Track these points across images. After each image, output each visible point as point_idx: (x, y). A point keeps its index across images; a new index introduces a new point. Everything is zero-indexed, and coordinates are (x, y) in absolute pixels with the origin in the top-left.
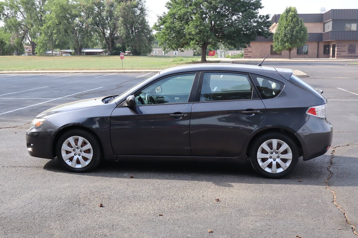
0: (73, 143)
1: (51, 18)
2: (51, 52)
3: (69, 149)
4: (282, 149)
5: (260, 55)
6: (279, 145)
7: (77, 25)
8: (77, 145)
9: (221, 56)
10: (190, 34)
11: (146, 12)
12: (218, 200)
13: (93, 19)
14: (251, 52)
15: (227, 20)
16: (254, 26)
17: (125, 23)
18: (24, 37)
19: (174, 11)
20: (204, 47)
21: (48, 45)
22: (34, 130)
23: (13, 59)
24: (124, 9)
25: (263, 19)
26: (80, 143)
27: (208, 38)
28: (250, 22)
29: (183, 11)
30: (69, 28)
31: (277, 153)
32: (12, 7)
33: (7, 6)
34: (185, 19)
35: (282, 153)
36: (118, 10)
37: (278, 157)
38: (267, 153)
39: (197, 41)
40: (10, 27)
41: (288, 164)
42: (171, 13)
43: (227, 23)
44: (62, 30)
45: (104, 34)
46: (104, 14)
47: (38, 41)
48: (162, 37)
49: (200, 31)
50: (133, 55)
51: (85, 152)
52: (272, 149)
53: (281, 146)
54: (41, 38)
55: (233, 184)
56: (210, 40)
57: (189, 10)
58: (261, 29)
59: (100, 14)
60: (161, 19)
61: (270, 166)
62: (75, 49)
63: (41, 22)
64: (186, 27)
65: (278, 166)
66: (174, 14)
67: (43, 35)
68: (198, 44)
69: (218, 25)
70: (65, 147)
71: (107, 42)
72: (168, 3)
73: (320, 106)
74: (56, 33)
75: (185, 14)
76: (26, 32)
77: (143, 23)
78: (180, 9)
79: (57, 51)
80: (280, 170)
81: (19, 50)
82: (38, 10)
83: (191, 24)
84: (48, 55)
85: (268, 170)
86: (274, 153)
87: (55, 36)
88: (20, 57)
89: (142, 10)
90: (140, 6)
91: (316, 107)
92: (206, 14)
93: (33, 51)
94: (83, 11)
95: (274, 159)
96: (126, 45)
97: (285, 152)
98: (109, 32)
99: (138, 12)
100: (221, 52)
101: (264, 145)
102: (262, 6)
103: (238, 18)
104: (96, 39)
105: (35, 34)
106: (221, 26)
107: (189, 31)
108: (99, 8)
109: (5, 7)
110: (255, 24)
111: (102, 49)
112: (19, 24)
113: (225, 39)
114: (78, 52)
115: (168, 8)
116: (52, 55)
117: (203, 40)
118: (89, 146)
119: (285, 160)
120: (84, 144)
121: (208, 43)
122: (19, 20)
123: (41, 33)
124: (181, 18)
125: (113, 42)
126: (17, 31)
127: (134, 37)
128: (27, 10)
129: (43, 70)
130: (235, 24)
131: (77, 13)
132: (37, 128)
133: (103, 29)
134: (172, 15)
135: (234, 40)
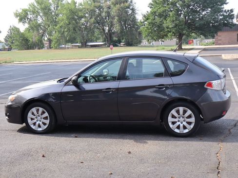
0: (35, 113)
1: (63, 20)
2: (64, 46)
3: (33, 117)
4: (187, 115)
5: (229, 42)
6: (185, 112)
7: (83, 24)
8: (38, 114)
9: (197, 44)
10: (168, 28)
11: (137, 12)
12: (130, 153)
13: (95, 19)
14: (220, 40)
15: (198, 15)
16: (221, 19)
17: (120, 21)
18: (43, 35)
19: (155, 10)
20: (180, 37)
21: (61, 40)
22: (10, 104)
23: (36, 52)
24: (119, 10)
25: (228, 13)
26: (40, 112)
27: (182, 30)
28: (217, 15)
29: (162, 9)
30: (76, 27)
31: (183, 117)
32: (34, 13)
33: (30, 12)
34: (164, 15)
35: (187, 118)
36: (114, 11)
37: (184, 121)
38: (176, 118)
39: (173, 33)
40: (32, 28)
41: (192, 126)
42: (152, 12)
43: (198, 18)
44: (72, 29)
45: (104, 30)
46: (104, 14)
47: (54, 37)
48: (146, 31)
49: (176, 25)
50: (127, 46)
51: (44, 118)
52: (179, 115)
53: (186, 112)
54: (55, 35)
55: (148, 141)
56: (184, 32)
57: (167, 8)
58: (227, 21)
59: (100, 15)
60: (145, 16)
61: (178, 127)
62: (82, 43)
63: (56, 23)
64: (165, 22)
65: (185, 128)
66: (155, 12)
67: (57, 33)
68: (174, 35)
69: (191, 20)
70: (30, 115)
71: (106, 36)
72: (150, 4)
73: (216, 81)
74: (66, 31)
75: (164, 11)
76: (44, 31)
77: (134, 20)
78: (160, 8)
79: (69, 45)
80: (186, 131)
81: (39, 45)
82: (53, 13)
83: (168, 19)
84: (62, 48)
85: (177, 131)
86: (181, 118)
87: (66, 33)
88: (41, 50)
89: (133, 10)
90: (131, 7)
91: (213, 82)
92: (181, 11)
93: (50, 45)
94: (87, 13)
95: (181, 122)
96: (121, 38)
97: (190, 117)
98: (107, 28)
99: (130, 12)
100: (196, 41)
101: (173, 112)
102: (227, 2)
103: (207, 13)
104: (98, 35)
105: (51, 32)
106: (193, 20)
107: (167, 25)
108: (99, 10)
109: (29, 13)
110: (221, 17)
111: (103, 42)
112: (39, 25)
113: (197, 31)
114: (84, 45)
115: (151, 7)
116: (64, 48)
117: (179, 32)
118: (46, 114)
119: (190, 123)
120: (43, 113)
121: (184, 34)
122: (39, 22)
123: (56, 32)
124: (160, 16)
125: (111, 36)
126: (38, 30)
127: (127, 31)
128: (45, 14)
129: (52, 60)
130: (205, 17)
131: (82, 14)
132: (12, 102)
133: (103, 26)
134: (154, 13)
135: (204, 31)
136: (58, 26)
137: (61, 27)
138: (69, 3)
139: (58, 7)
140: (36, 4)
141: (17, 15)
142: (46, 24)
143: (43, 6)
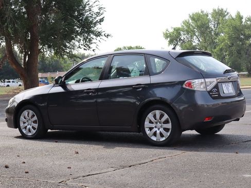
136: (218, 48)
137: (221, 50)
138: (233, 19)
139: (218, 24)
140: (191, 21)
141: (166, 36)
142: (203, 46)
143: (199, 23)
